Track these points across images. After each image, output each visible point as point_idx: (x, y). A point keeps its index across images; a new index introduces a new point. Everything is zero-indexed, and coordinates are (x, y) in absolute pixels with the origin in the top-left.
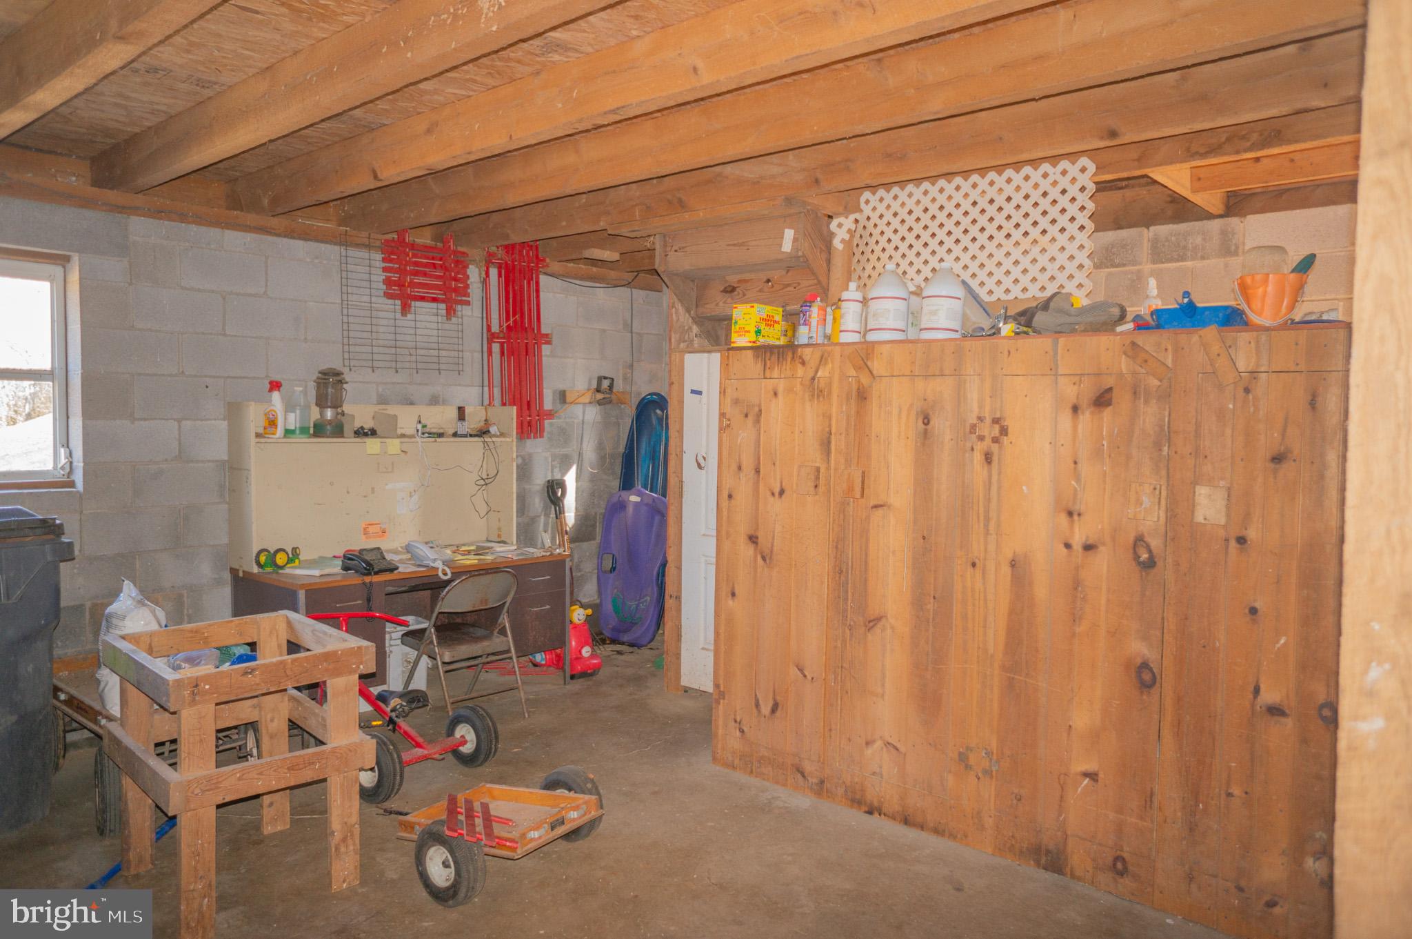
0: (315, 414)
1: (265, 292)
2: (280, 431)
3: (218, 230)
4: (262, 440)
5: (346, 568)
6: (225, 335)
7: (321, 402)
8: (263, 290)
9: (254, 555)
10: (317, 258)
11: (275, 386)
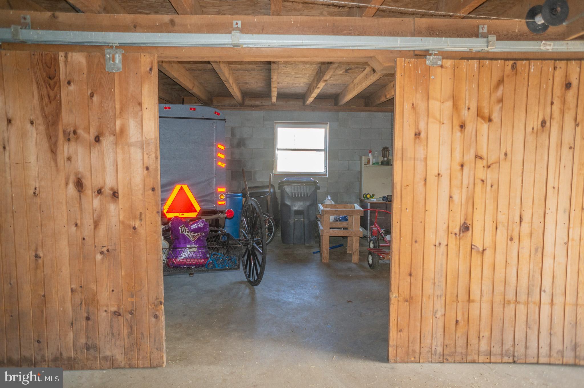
0: (381, 159)
1: (371, 127)
2: (371, 163)
3: (359, 113)
4: (366, 166)
5: (383, 200)
6: (360, 139)
7: (384, 156)
8: (370, 127)
9: (363, 195)
10: (385, 117)
11: (370, 152)
